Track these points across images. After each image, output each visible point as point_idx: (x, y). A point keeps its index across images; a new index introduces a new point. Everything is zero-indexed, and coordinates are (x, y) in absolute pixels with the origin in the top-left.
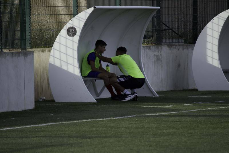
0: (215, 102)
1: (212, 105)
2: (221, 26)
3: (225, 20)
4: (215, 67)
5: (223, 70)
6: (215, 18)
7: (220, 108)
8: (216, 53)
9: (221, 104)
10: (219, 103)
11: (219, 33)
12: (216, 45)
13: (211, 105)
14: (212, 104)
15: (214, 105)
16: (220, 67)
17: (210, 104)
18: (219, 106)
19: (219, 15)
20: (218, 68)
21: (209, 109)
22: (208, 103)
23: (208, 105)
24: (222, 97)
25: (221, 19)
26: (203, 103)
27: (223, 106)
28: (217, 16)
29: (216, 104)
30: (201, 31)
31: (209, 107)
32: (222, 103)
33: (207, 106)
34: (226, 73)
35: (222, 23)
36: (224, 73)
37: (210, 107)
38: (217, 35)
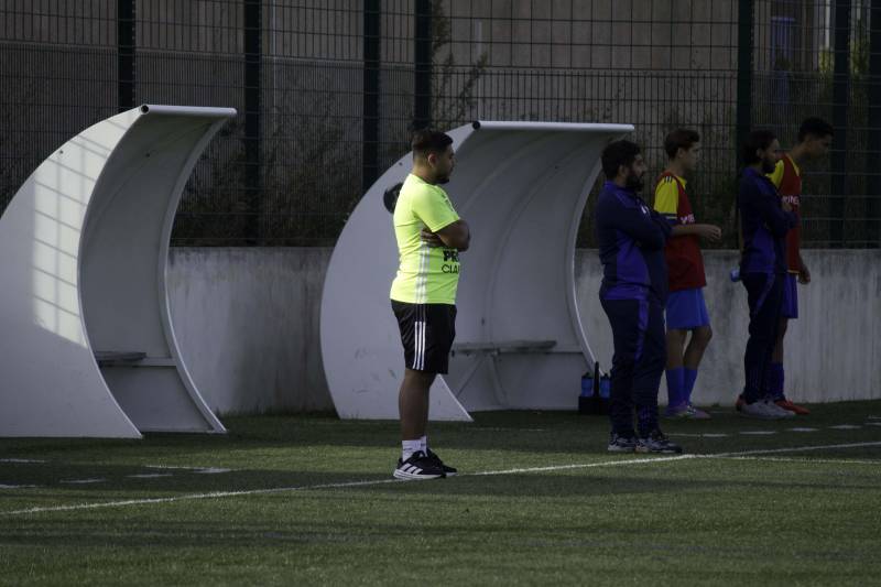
0: (62, 481)
1: (50, 496)
2: (90, 178)
3: (109, 154)
4: (66, 343)
5: (96, 357)
6: (67, 146)
7: (82, 506)
8: (72, 285)
9: (84, 493)
10: (78, 487)
11: (85, 208)
12: (72, 256)
13: (44, 496)
14: (50, 492)
15: (57, 497)
16: (85, 344)
17: (40, 492)
18: (77, 499)
19: (86, 133)
20: (78, 347)
21: (36, 509)
22: (34, 489)
23: (32, 496)
24: (92, 463)
25: (93, 151)
26: (12, 487)
27: (92, 499)
28: (75, 139)
29: (66, 492)
30: (11, 198)
31: (35, 503)
32: (88, 487)
33: (30, 499)
34: (110, 366)
35: (96, 167)
36: (100, 367)
37: (42, 505)
38: (75, 215)
